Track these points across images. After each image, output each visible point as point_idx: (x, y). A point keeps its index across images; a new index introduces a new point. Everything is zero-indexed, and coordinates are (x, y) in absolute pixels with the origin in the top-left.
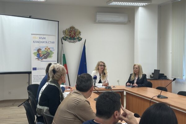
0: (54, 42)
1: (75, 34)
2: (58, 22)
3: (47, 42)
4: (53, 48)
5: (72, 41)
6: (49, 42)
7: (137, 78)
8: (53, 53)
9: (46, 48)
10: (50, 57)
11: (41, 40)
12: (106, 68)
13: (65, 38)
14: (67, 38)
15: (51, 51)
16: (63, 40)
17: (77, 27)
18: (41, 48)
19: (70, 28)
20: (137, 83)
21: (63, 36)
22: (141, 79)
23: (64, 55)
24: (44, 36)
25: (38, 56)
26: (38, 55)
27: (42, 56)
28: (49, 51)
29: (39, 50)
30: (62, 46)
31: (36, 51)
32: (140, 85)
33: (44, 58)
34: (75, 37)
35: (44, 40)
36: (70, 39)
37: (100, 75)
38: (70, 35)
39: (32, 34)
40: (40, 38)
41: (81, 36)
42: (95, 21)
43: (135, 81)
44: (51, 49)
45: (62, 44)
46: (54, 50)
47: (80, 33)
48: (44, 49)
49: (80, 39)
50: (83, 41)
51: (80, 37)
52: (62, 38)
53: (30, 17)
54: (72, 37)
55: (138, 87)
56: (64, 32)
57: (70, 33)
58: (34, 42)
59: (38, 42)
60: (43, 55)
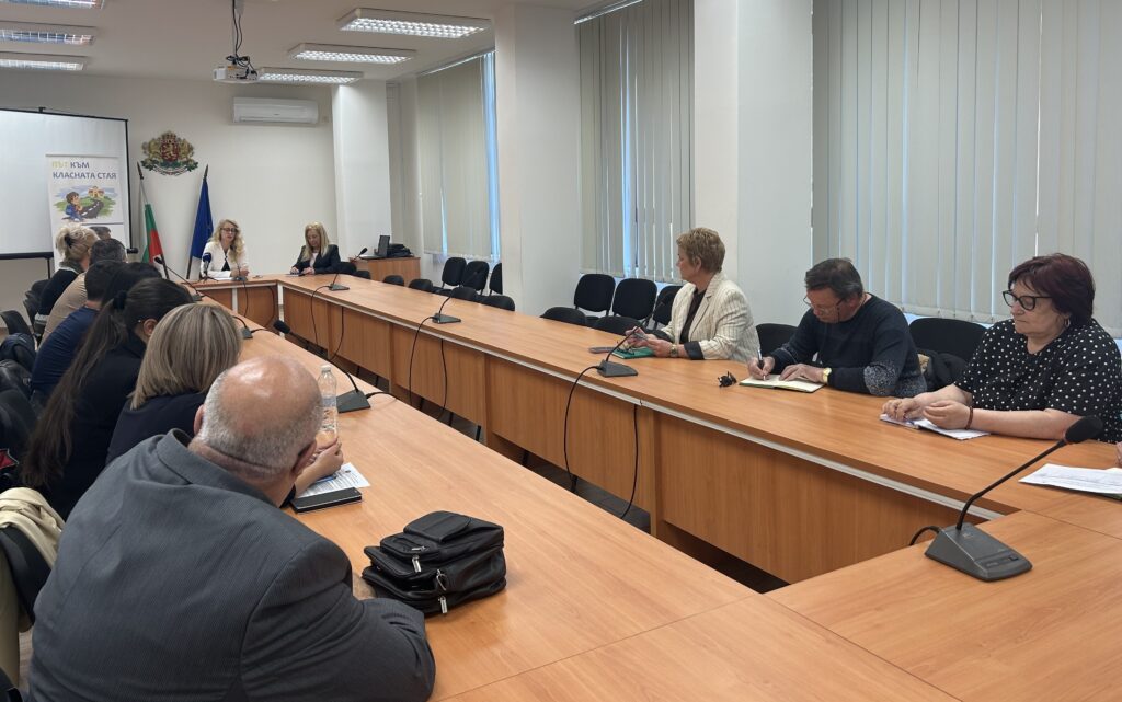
0: (114, 175)
1: (176, 151)
2: (126, 121)
3: (93, 175)
4: (112, 190)
5: (170, 170)
6: (101, 176)
7: (315, 255)
8: (114, 203)
9: (91, 191)
10: (106, 212)
11: (76, 170)
12: (240, 236)
13: (149, 162)
14: (155, 162)
15: (106, 198)
16: (143, 169)
17: (181, 135)
18: (77, 191)
19: (164, 137)
20: (315, 266)
21: (144, 157)
22: (327, 255)
23: (148, 208)
24: (86, 161)
25: (70, 211)
26: (68, 208)
27: (82, 212)
28: (100, 197)
29: (71, 197)
30: (141, 183)
31: (63, 199)
32: (321, 269)
33: (86, 217)
34: (179, 161)
35: (85, 170)
36: (162, 165)
37: (226, 253)
38: (163, 156)
39: (47, 156)
40: (72, 165)
41: (195, 158)
42: (231, 119)
43: (312, 262)
44: (106, 193)
45: (142, 178)
46: (116, 195)
47: (190, 149)
48: (87, 192)
49: (192, 166)
50: (200, 170)
51: (191, 160)
52: (141, 164)
53: (41, 111)
54: (170, 160)
55: (317, 273)
56: (147, 147)
57: (164, 149)
58: (55, 175)
59: (67, 175)
60: (85, 209)
